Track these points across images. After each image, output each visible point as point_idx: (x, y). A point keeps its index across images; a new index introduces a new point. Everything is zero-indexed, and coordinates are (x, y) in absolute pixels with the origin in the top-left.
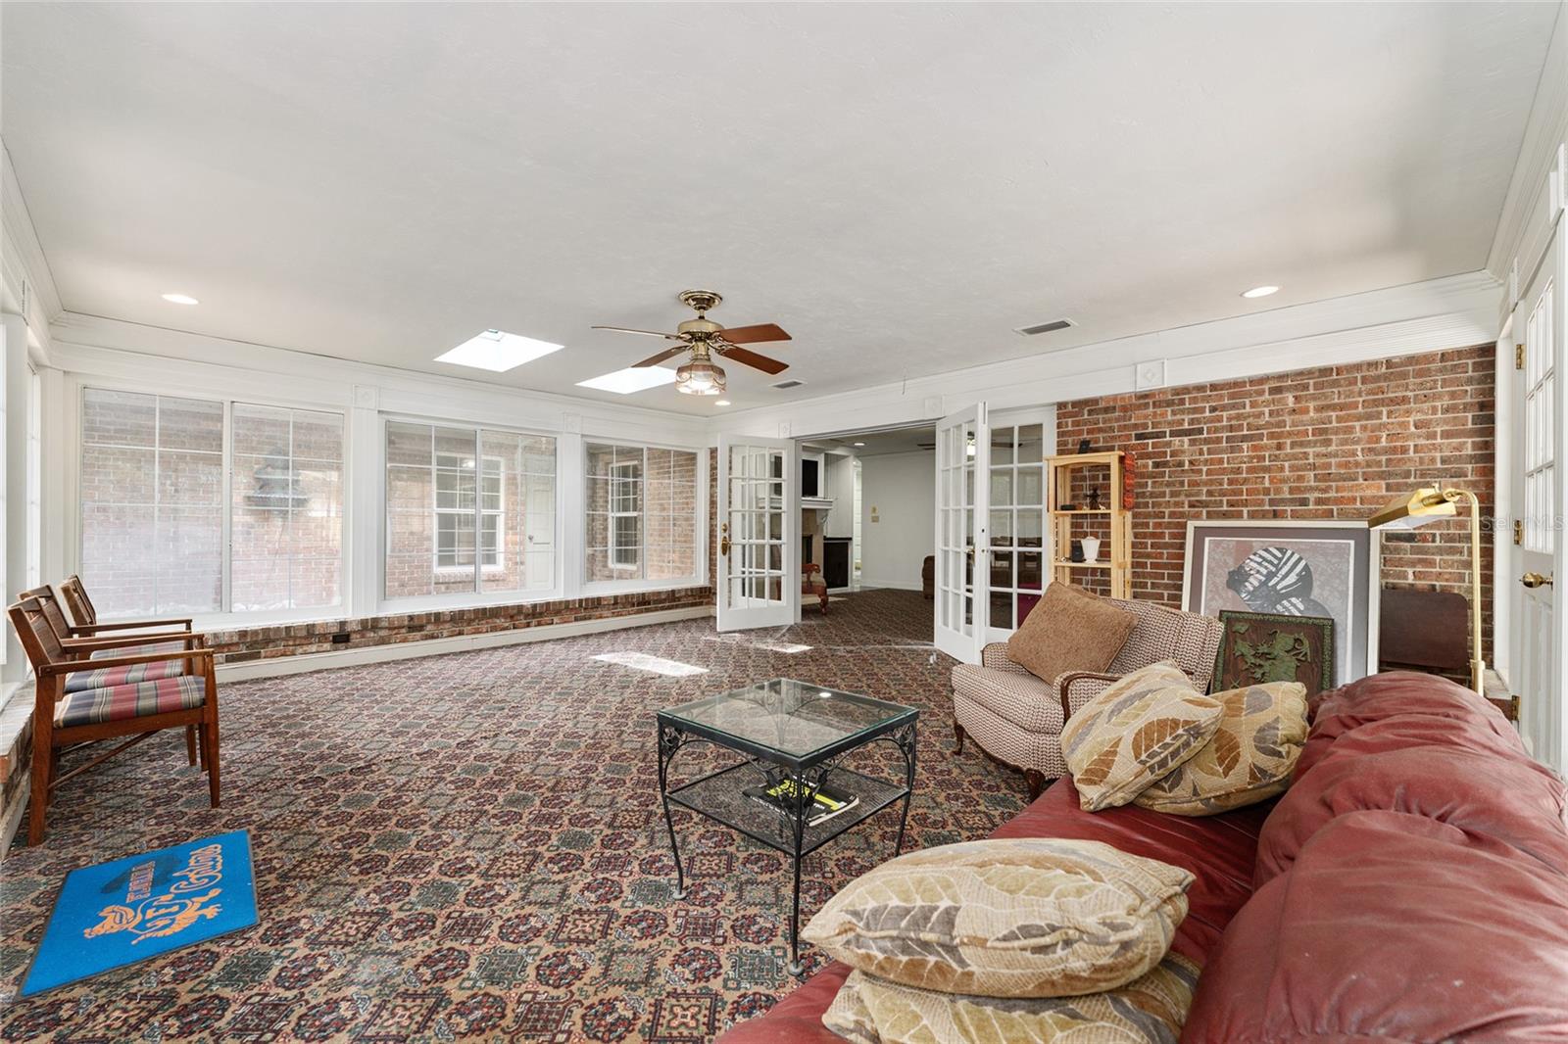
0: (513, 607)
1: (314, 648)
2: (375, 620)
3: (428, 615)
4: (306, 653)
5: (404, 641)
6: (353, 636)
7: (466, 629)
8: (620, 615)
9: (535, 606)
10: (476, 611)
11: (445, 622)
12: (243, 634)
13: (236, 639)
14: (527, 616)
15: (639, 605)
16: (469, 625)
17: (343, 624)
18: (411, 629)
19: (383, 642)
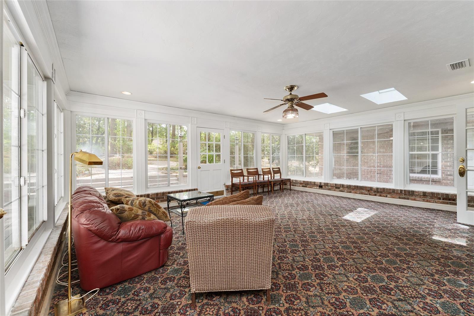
0: (368, 187)
1: (316, 188)
2: (327, 183)
3: (340, 185)
4: (314, 188)
5: (335, 190)
6: (323, 186)
7: (352, 191)
8: (427, 201)
9: (377, 189)
10: (355, 186)
11: (345, 188)
12: (304, 181)
13: (303, 182)
14: (375, 192)
15: (443, 199)
16: (353, 190)
17: (320, 183)
18: (336, 188)
19: (329, 189)
